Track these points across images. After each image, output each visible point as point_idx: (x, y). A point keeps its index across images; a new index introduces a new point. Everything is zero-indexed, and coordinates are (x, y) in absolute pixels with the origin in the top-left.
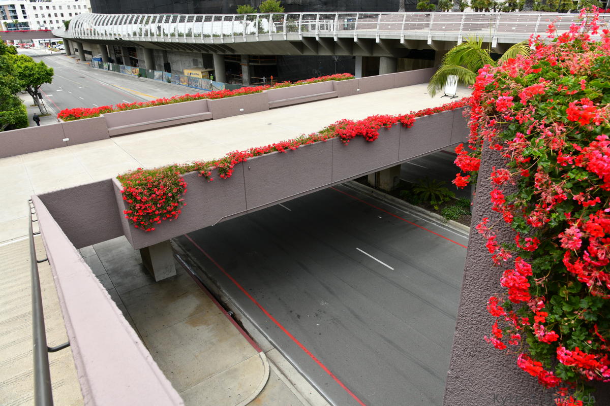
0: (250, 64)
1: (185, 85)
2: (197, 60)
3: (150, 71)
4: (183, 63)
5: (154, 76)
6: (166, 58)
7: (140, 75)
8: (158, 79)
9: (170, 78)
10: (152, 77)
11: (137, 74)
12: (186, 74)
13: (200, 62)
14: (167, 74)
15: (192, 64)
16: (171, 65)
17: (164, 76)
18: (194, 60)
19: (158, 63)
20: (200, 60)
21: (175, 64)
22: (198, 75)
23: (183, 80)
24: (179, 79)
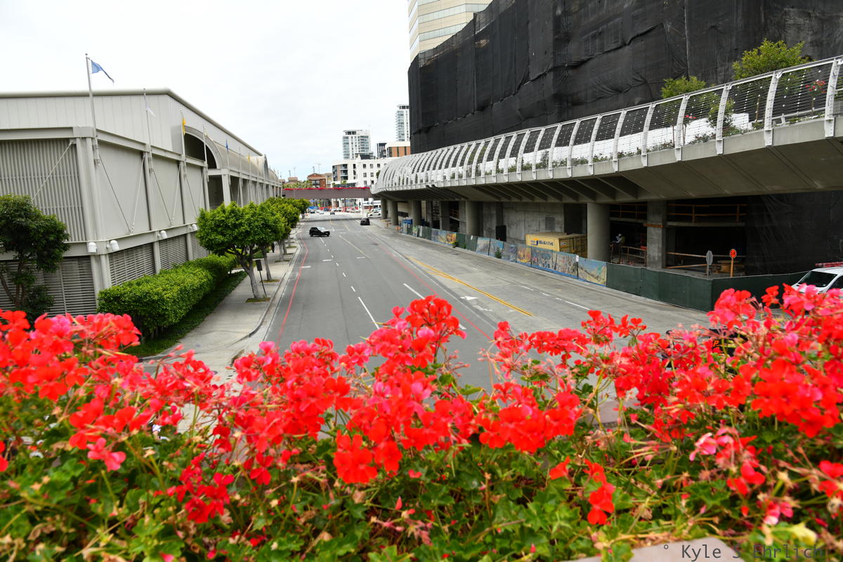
0: (670, 224)
1: (524, 264)
2: (553, 219)
3: (472, 237)
4: (527, 225)
5: (476, 246)
6: (500, 218)
7: (456, 245)
8: (482, 251)
9: (501, 249)
10: (473, 248)
11: (452, 243)
12: (529, 243)
13: (558, 223)
14: (497, 244)
15: (543, 226)
16: (507, 228)
17: (492, 247)
18: (547, 219)
19: (488, 226)
20: (560, 219)
21: (514, 227)
22: (552, 244)
23: (522, 254)
24: (515, 251)
